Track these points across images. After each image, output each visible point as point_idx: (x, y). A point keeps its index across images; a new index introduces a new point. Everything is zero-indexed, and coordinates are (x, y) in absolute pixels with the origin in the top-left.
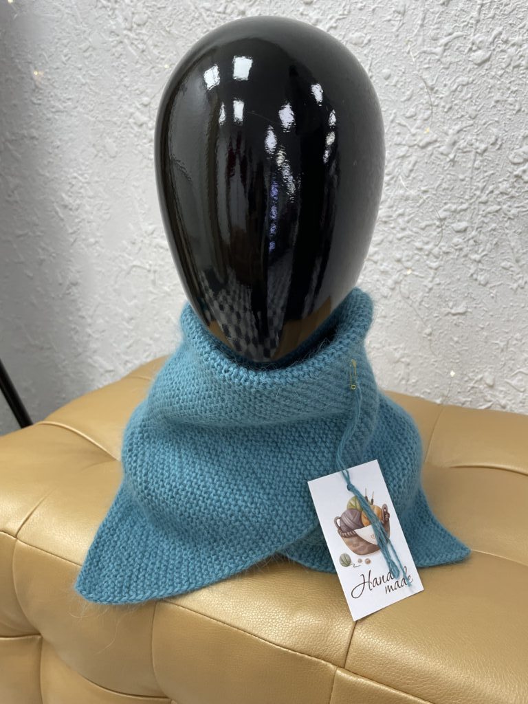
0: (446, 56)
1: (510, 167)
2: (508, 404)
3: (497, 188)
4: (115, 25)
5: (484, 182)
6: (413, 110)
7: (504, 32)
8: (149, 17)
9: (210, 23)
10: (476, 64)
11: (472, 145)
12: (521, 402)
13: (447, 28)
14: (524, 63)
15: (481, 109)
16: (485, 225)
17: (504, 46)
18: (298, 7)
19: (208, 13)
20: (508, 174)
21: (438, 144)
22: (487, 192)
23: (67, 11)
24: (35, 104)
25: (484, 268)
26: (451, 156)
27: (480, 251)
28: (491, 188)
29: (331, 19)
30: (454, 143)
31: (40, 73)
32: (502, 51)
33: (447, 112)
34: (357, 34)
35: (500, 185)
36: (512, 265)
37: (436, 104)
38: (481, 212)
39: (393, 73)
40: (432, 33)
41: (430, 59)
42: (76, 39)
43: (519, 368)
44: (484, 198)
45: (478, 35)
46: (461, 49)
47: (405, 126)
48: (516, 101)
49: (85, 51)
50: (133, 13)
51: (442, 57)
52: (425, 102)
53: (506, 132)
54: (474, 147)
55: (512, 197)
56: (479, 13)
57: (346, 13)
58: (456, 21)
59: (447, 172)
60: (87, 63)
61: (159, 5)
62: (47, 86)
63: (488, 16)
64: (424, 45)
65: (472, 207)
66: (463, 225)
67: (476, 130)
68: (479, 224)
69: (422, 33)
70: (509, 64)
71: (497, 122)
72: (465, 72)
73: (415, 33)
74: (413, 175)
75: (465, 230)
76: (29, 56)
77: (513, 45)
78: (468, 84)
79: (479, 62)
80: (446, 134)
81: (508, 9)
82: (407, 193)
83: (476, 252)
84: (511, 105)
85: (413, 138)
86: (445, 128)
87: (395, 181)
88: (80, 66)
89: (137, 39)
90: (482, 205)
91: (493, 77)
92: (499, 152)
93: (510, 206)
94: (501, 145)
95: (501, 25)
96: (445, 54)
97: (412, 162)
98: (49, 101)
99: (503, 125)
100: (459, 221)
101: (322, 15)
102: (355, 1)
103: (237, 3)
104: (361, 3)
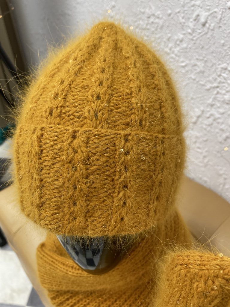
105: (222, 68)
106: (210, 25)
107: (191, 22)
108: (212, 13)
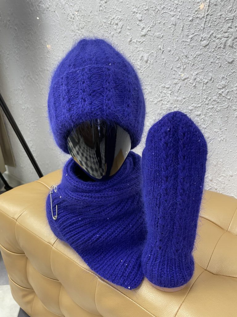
0: (192, 43)
1: (217, 90)
2: (217, 188)
3: (212, 98)
4: (73, 28)
5: (207, 95)
6: (179, 65)
7: (214, 33)
8: (85, 25)
9: (106, 28)
10: (203, 47)
11: (202, 80)
12: (223, 188)
13: (192, 31)
14: (222, 46)
15: (205, 65)
16: (208, 113)
17: (214, 39)
18: (137, 22)
19: (105, 24)
20: (217, 93)
21: (189, 79)
22: (208, 100)
23: (58, 22)
24: (48, 57)
25: (208, 131)
26: (194, 84)
27: (206, 124)
28: (210, 98)
29: (148, 27)
30: (195, 79)
31: (50, 46)
32: (213, 41)
33: (192, 66)
34: (158, 33)
35: (213, 97)
36: (218, 131)
37: (188, 63)
38: (206, 108)
39: (172, 49)
40: (186, 33)
41: (185, 44)
42: (61, 33)
43: (222, 174)
44: (207, 102)
45: (204, 34)
46: (197, 40)
47: (176, 71)
48: (219, 62)
49: (64, 38)
50: (79, 24)
51: (190, 43)
52: (184, 62)
53: (216, 75)
54: (203, 81)
55: (218, 102)
56: (205, 25)
57: (154, 24)
58: (195, 28)
59: (193, 91)
60: (65, 43)
61: (88, 21)
62: (51, 51)
63: (208, 26)
64: (183, 38)
65: (203, 106)
66: (199, 113)
67: (203, 74)
68: (205, 113)
69: (182, 33)
70: (216, 47)
71: (212, 71)
72: (199, 50)
73: (180, 33)
74: (179, 91)
75: (200, 115)
76: (46, 39)
77: (218, 38)
78: (200, 55)
79: (204, 45)
80: (192, 75)
81: (216, 23)
82: (178, 99)
83: (204, 124)
84: (217, 64)
85: (180, 76)
86: (192, 73)
87: (173, 93)
88: (62, 43)
89: (81, 34)
90: (206, 105)
91: (210, 52)
92: (213, 83)
93: (217, 106)
94: (213, 81)
95: (213, 30)
96: (191, 42)
97: (179, 86)
98: (53, 56)
99: (214, 72)
100: (197, 111)
101: (145, 25)
102: (157, 20)
103: (115, 20)
104: (160, 20)
105: (162, 87)
106: (150, 62)
107: (139, 61)
108: (151, 54)
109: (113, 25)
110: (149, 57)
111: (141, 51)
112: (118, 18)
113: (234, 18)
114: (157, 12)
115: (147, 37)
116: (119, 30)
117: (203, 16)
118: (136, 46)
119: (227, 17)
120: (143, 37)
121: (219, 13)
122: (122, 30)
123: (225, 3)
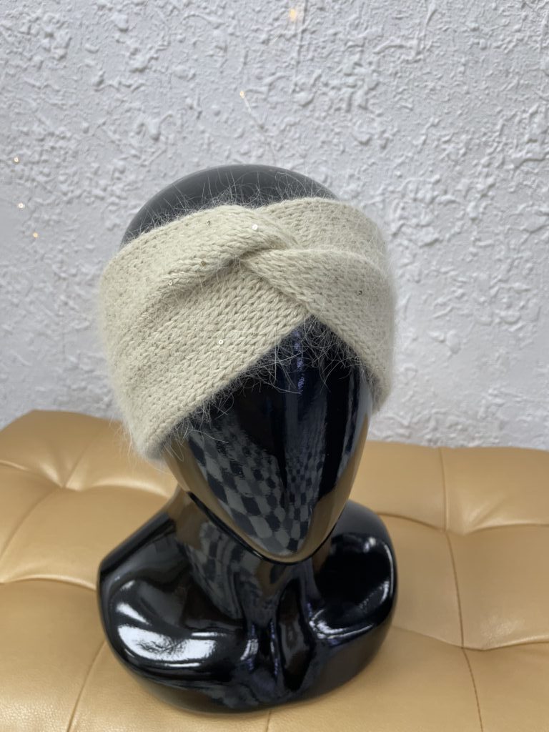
0: (272, 96)
6: (247, 147)
7: (324, 75)
9: (13, 44)
10: (300, 105)
13: (270, 67)
14: (344, 106)
15: (310, 148)
17: (325, 89)
18: (114, 33)
19: (10, 32)
29: (151, 49)
32: (324, 94)
33: (279, 151)
34: (180, 68)
37: (267, 142)
39: (222, 109)
40: (256, 72)
41: (257, 99)
45: (300, 76)
46: (285, 90)
48: (340, 142)
51: (268, 97)
52: (256, 140)
53: (334, 171)
56: (299, 54)
58: (277, 61)
63: (307, 58)
64: (249, 84)
69: (245, 71)
70: (331, 107)
71: (326, 161)
72: (291, 112)
73: (239, 71)
77: (333, 88)
78: (295, 124)
79: (303, 103)
81: (325, 52)
84: (336, 145)
91: (318, 119)
95: (320, 68)
96: (271, 93)
99: (331, 164)
101: (141, 44)
102: (173, 32)
103: (43, 24)
104: (181, 34)
108: (165, 119)
109: (39, 37)
110: (163, 126)
111: (135, 109)
112: (53, 18)
113: (364, 44)
114: (172, 11)
115: (150, 74)
116: (60, 52)
117: (292, 32)
118: (119, 96)
119: (349, 40)
120: (137, 74)
121: (330, 28)
122: (68, 51)
123: (343, 6)
